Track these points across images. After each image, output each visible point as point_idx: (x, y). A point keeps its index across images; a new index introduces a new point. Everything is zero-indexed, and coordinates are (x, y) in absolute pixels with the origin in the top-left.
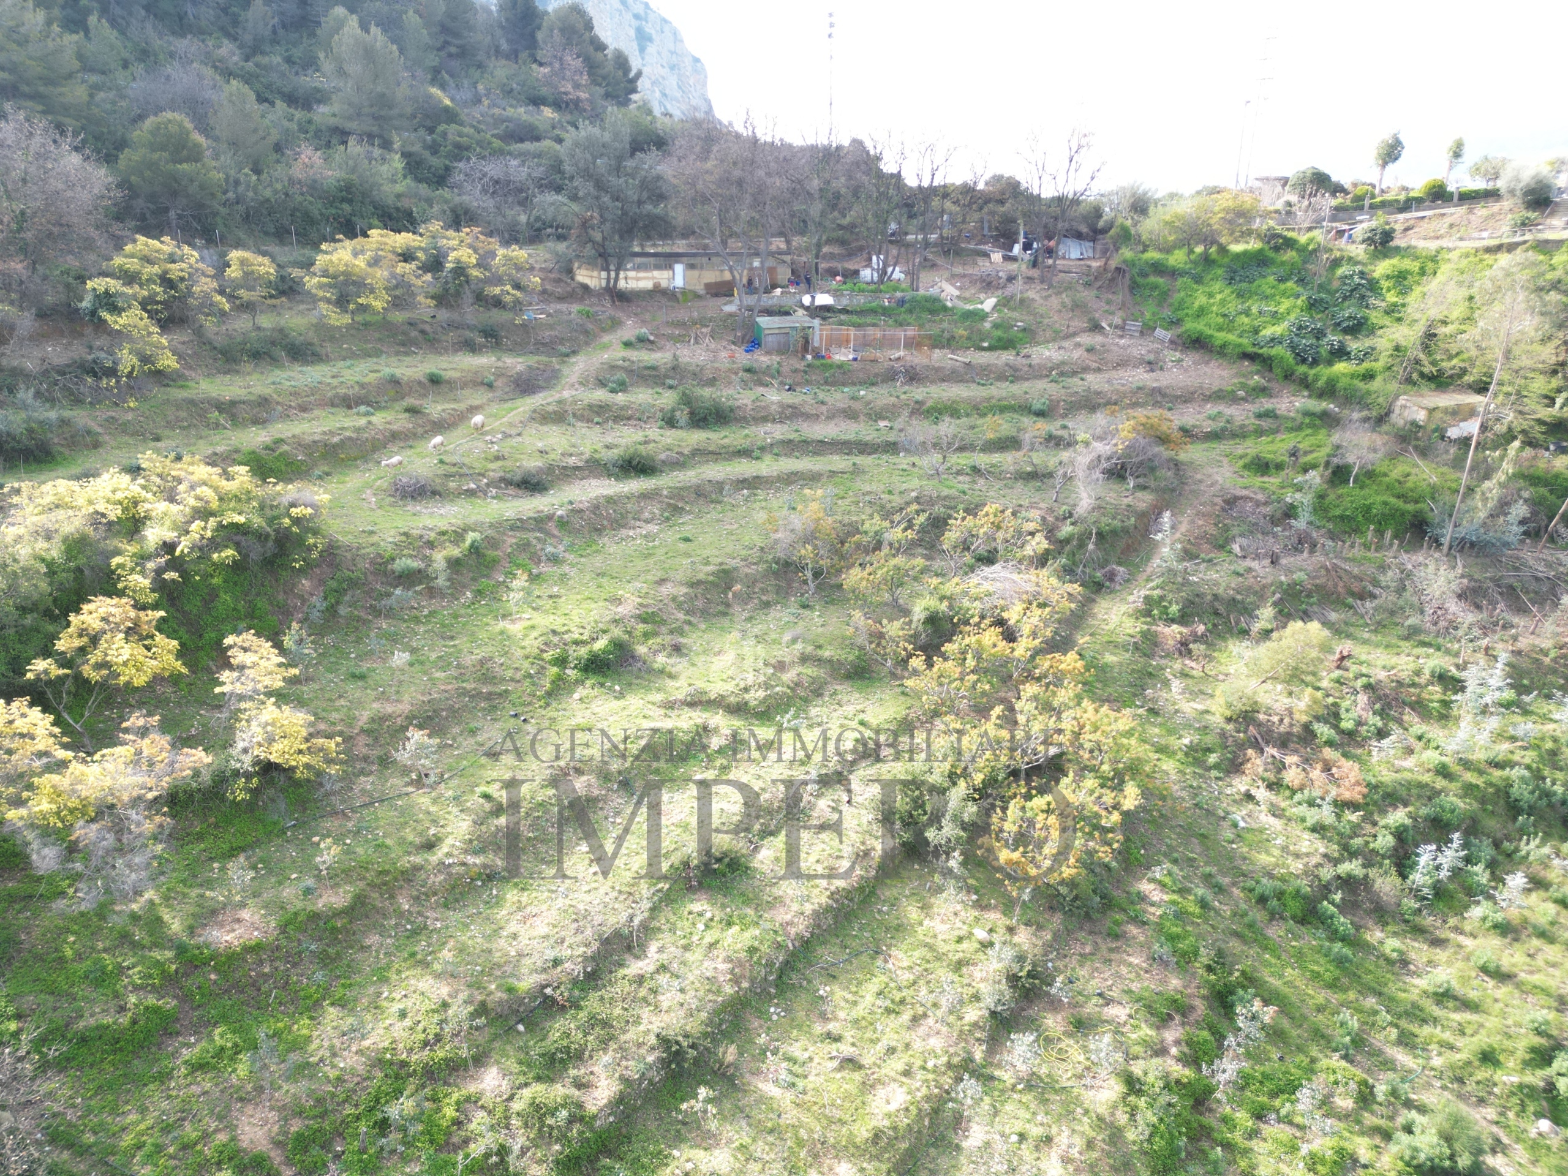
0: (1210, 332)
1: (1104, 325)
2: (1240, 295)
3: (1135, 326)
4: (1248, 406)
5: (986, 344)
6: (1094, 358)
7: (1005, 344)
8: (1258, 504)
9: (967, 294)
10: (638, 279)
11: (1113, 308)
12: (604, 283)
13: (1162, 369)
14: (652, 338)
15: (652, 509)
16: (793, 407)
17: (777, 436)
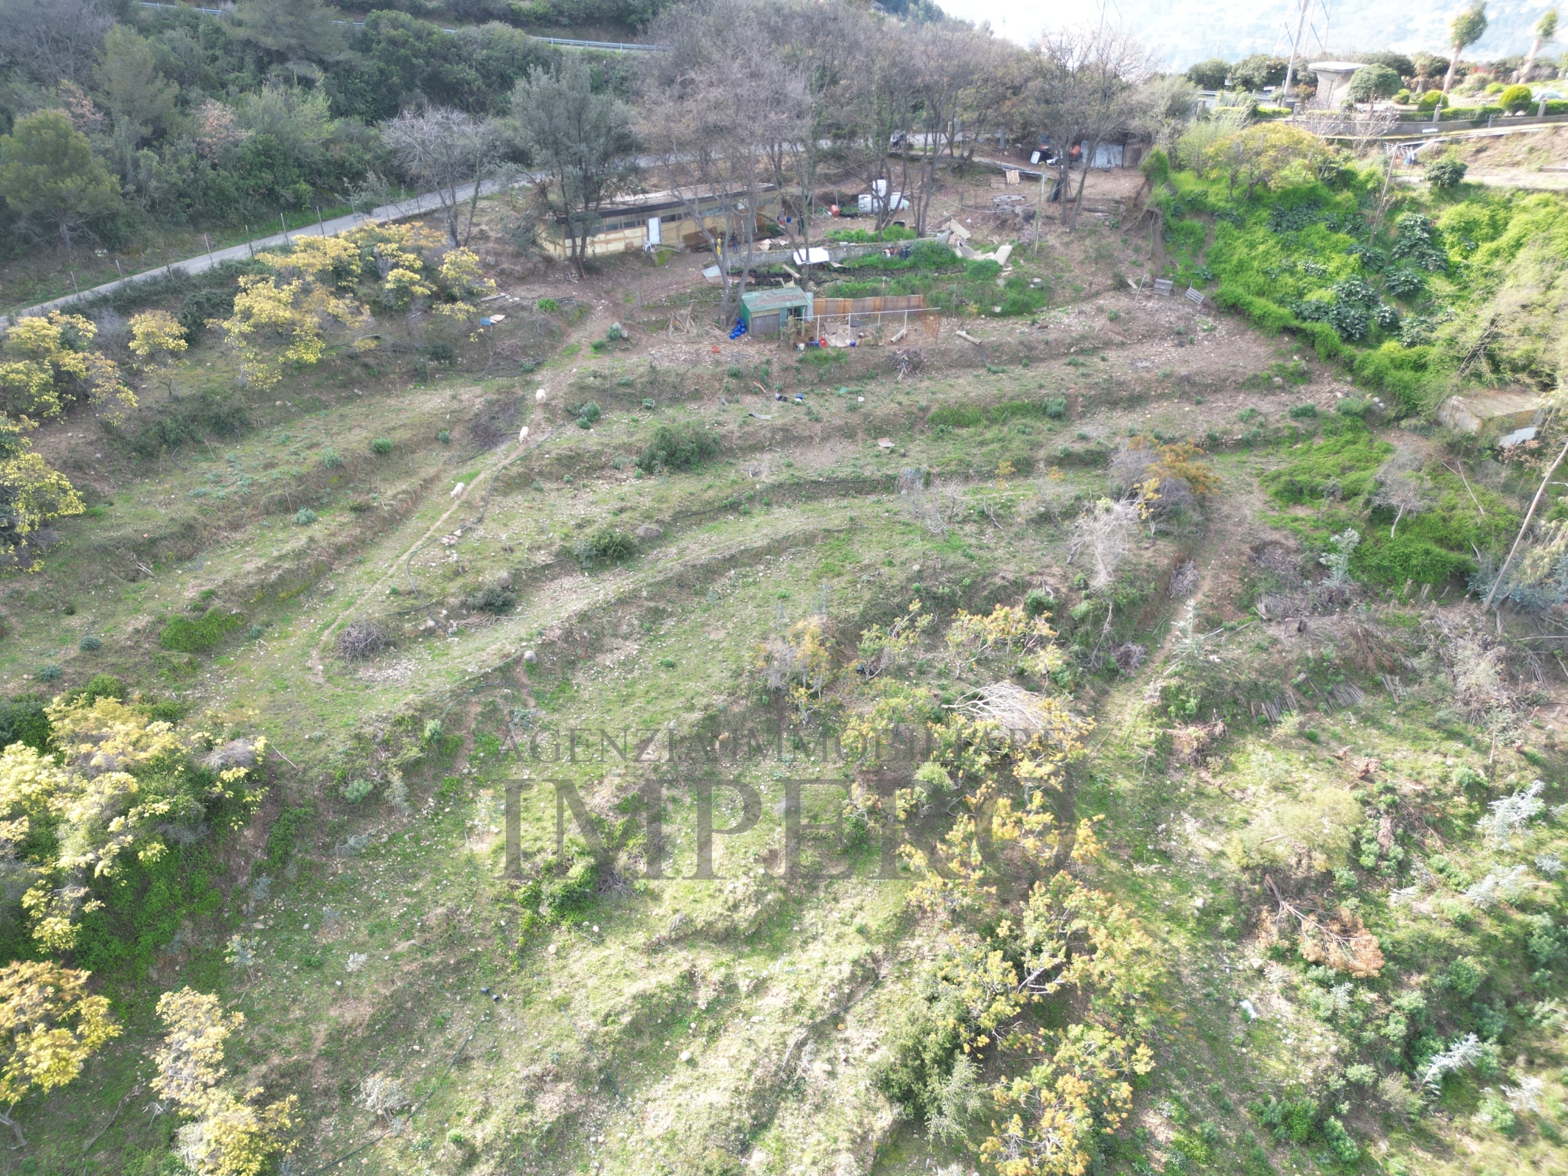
0: (1250, 298)
1: (1130, 282)
2: (1286, 246)
3: (1164, 284)
4: (1284, 397)
5: (998, 309)
6: (1118, 329)
7: (1019, 309)
8: (1288, 551)
9: (979, 237)
10: (608, 242)
11: (1141, 258)
12: (569, 252)
13: (1192, 342)
14: (625, 334)
15: (631, 618)
16: (784, 429)
17: (767, 478)
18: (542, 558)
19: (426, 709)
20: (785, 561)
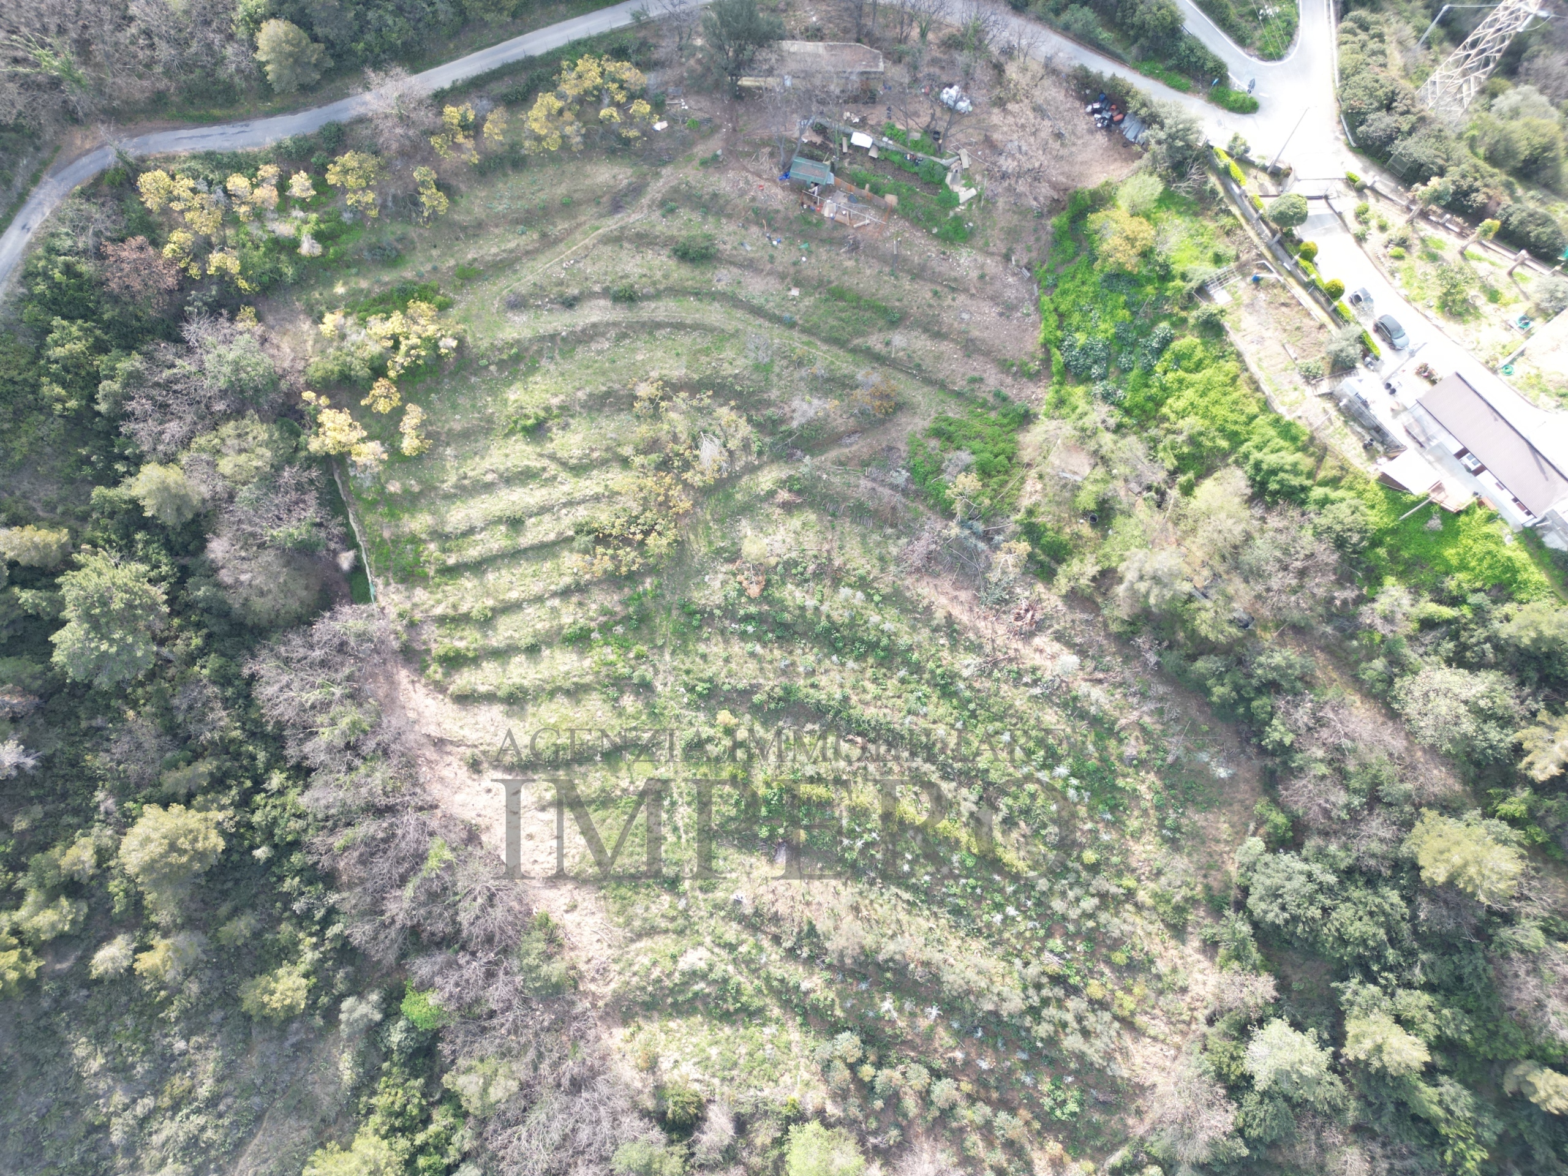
1: (1014, 258)
2: (1097, 297)
5: (935, 231)
6: (979, 285)
7: (946, 238)
9: (970, 172)
11: (1033, 247)
13: (1008, 316)
14: (722, 157)
15: (612, 334)
16: (751, 260)
17: (720, 287)
18: (597, 288)
19: (518, 342)
20: (696, 334)
